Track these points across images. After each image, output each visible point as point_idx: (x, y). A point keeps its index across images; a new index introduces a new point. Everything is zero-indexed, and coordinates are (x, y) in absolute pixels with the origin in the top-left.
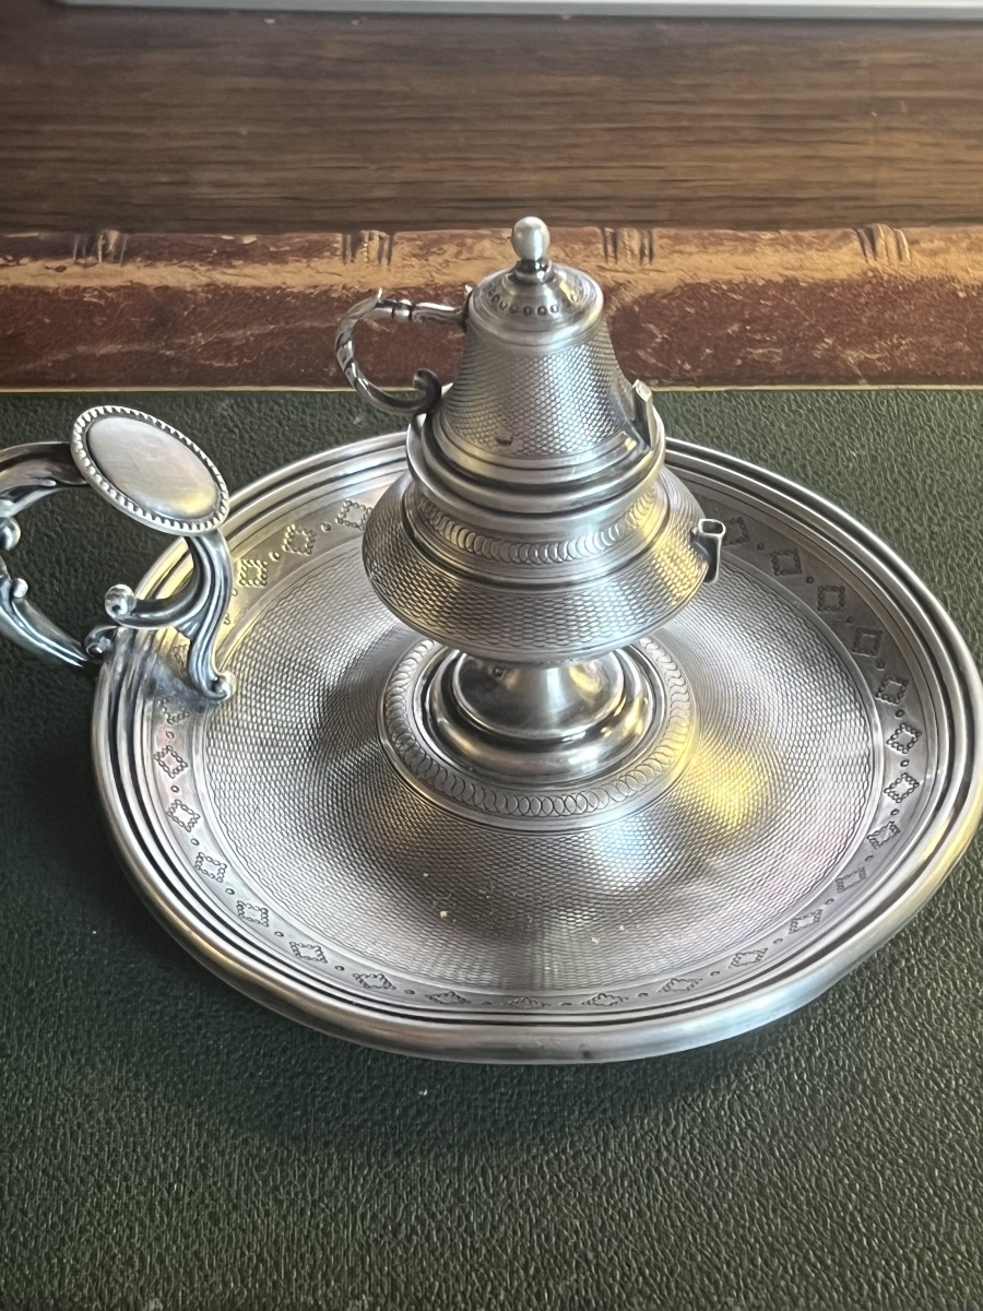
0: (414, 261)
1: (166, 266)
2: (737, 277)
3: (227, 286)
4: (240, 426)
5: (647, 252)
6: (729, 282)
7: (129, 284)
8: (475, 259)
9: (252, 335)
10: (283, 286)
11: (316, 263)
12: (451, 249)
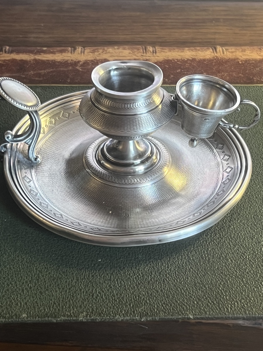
0: (91, 54)
1: (22, 54)
2: (179, 58)
3: (39, 60)
4: (44, 94)
5: (154, 52)
6: (177, 59)
7: (12, 59)
8: (108, 53)
9: (46, 72)
10: (55, 60)
11: (63, 54)
12: (101, 51)
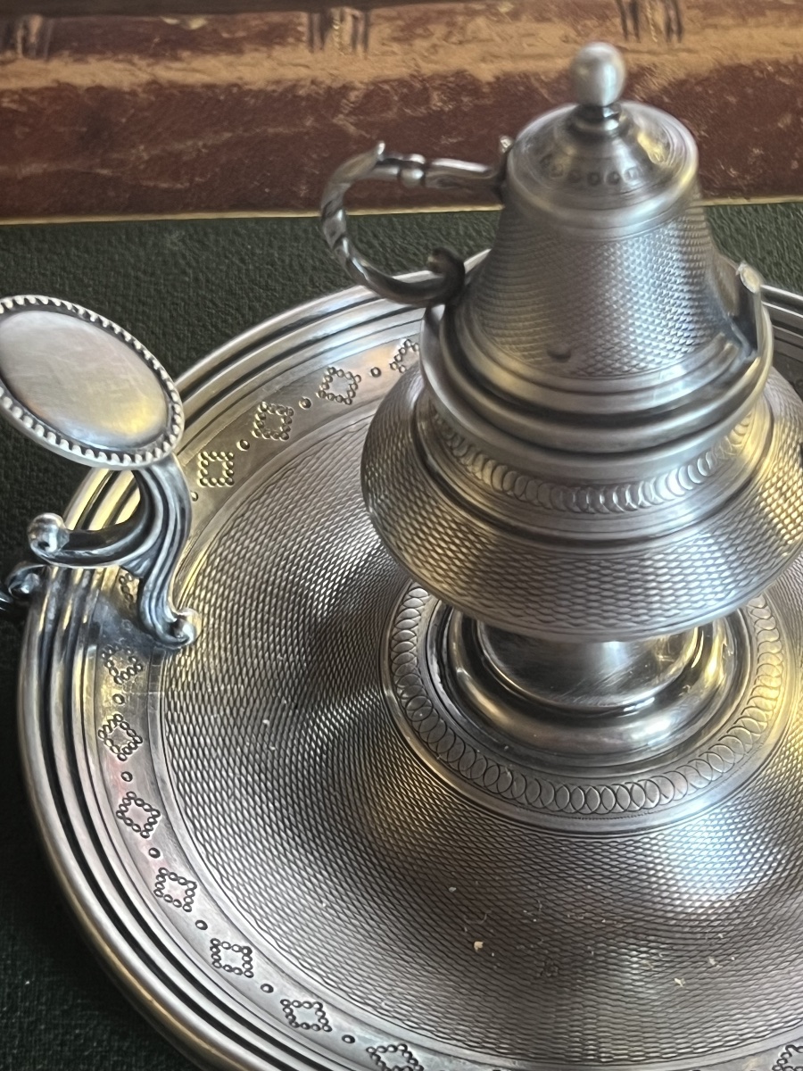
0: (396, 47)
1: (100, 60)
2: (785, 55)
3: (172, 85)
4: (194, 264)
5: (674, 27)
6: (776, 63)
7: (55, 85)
8: (468, 41)
9: (205, 146)
10: (239, 82)
11: (279, 52)
12: (439, 30)
